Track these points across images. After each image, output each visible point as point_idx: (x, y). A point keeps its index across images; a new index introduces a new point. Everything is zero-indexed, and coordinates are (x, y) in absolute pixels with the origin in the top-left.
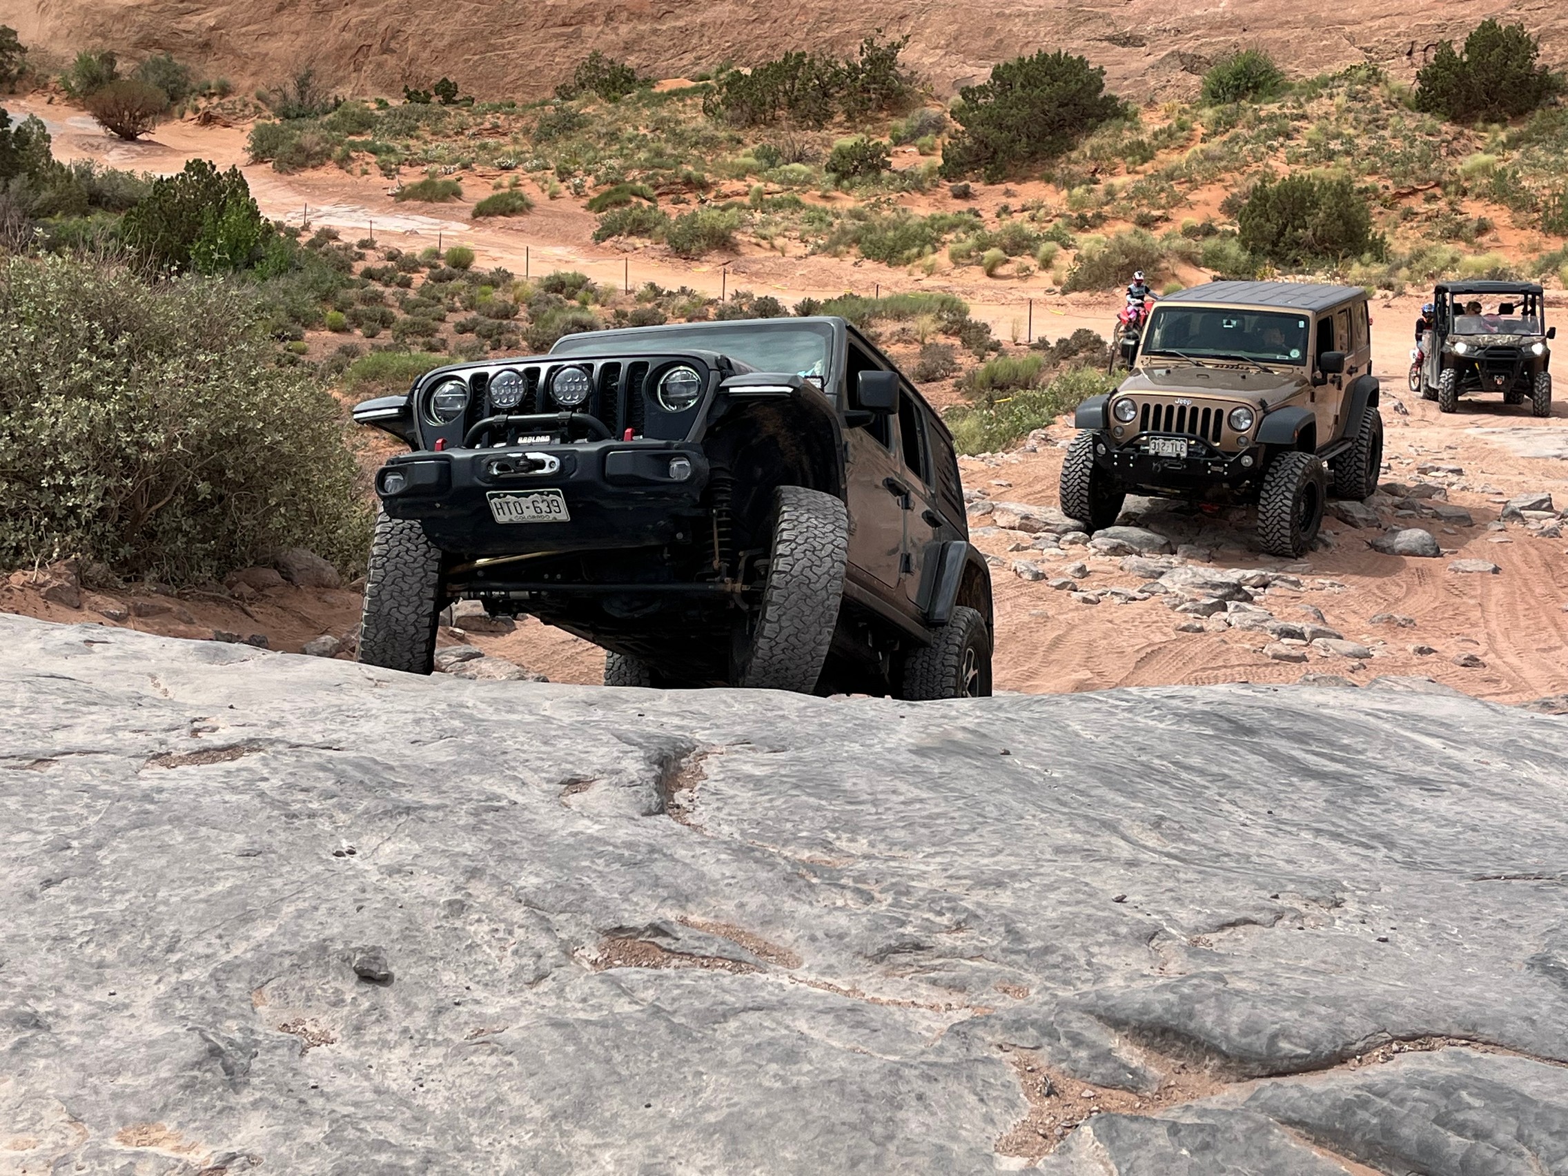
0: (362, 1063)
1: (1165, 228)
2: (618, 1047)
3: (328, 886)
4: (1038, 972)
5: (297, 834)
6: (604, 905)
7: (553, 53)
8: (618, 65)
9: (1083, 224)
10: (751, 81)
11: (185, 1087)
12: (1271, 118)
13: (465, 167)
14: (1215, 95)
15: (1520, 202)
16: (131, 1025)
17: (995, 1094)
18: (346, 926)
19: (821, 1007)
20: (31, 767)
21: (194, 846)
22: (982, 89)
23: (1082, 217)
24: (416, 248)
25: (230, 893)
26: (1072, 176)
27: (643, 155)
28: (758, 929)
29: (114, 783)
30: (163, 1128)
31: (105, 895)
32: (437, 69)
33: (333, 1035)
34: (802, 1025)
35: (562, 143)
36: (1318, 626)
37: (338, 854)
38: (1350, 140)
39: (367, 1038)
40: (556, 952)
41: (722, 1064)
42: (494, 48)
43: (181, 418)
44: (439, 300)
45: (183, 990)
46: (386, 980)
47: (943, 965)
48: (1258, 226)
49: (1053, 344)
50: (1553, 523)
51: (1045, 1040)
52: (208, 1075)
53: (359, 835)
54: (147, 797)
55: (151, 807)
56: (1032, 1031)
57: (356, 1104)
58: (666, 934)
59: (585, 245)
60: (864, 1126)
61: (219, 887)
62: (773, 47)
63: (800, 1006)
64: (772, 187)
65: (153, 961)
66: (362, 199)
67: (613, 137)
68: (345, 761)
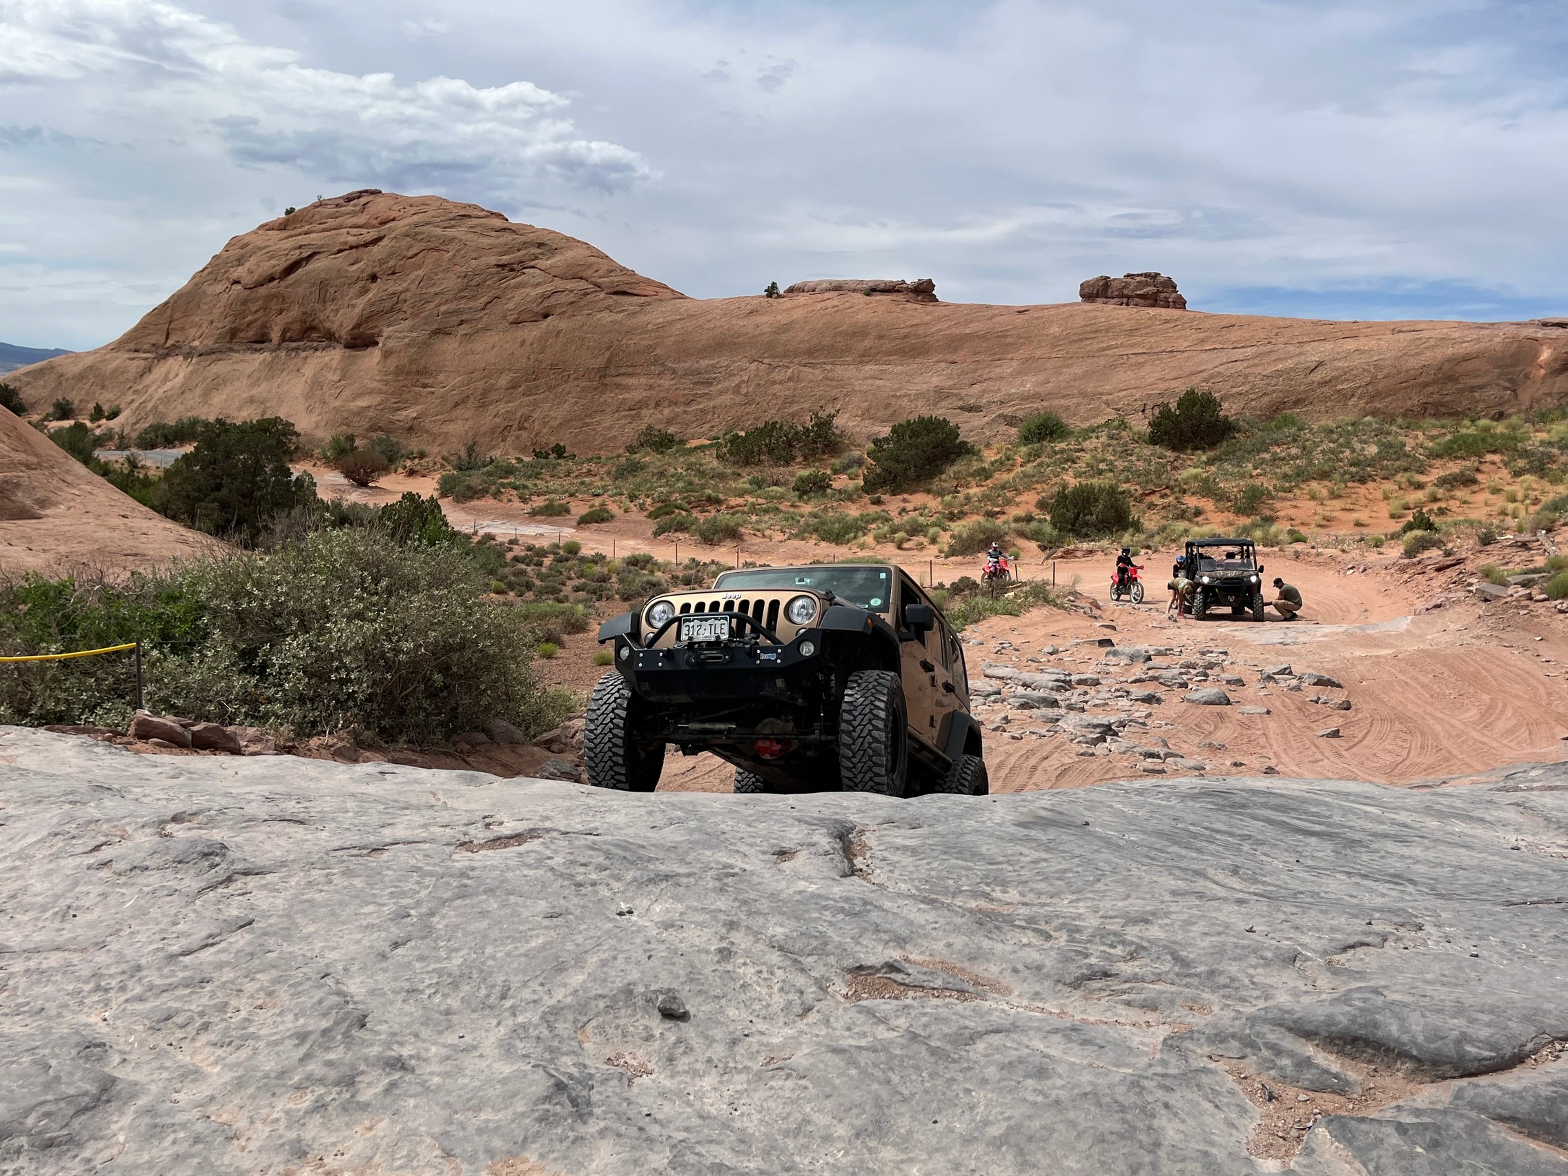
0: (681, 1091)
1: (1003, 518)
2: (891, 1069)
3: (620, 940)
4: (1213, 992)
5: (586, 899)
6: (843, 951)
7: (623, 427)
8: (663, 432)
9: (953, 517)
10: (744, 439)
11: (541, 1120)
12: (1062, 451)
13: (571, 495)
14: (1027, 439)
15: (1220, 497)
16: (483, 1064)
17: (1226, 1100)
18: (643, 972)
19: (1047, 1028)
20: (368, 855)
21: (509, 911)
22: (886, 440)
23: (951, 513)
24: (545, 544)
25: (544, 947)
26: (943, 489)
27: (680, 485)
28: (967, 964)
29: (435, 864)
30: (527, 1160)
31: (443, 954)
32: (553, 438)
33: (650, 1066)
34: (1038, 1044)
35: (631, 479)
36: (1167, 750)
37: (621, 914)
38: (1112, 463)
39: (680, 1068)
40: (814, 989)
41: (984, 1081)
42: (587, 425)
43: (423, 632)
44: (561, 573)
45: (520, 1031)
46: (684, 1017)
47: (1132, 989)
48: (1063, 514)
49: (948, 586)
50: (1294, 682)
51: (1249, 1050)
52: (558, 1108)
53: (633, 898)
54: (463, 874)
55: (468, 882)
56: (1234, 1044)
57: (687, 1129)
58: (899, 970)
59: (647, 539)
60: (1128, 1134)
61: (533, 944)
62: (757, 419)
63: (1031, 1028)
64: (760, 501)
65: (491, 1008)
66: (508, 516)
67: (662, 474)
68: (606, 843)
